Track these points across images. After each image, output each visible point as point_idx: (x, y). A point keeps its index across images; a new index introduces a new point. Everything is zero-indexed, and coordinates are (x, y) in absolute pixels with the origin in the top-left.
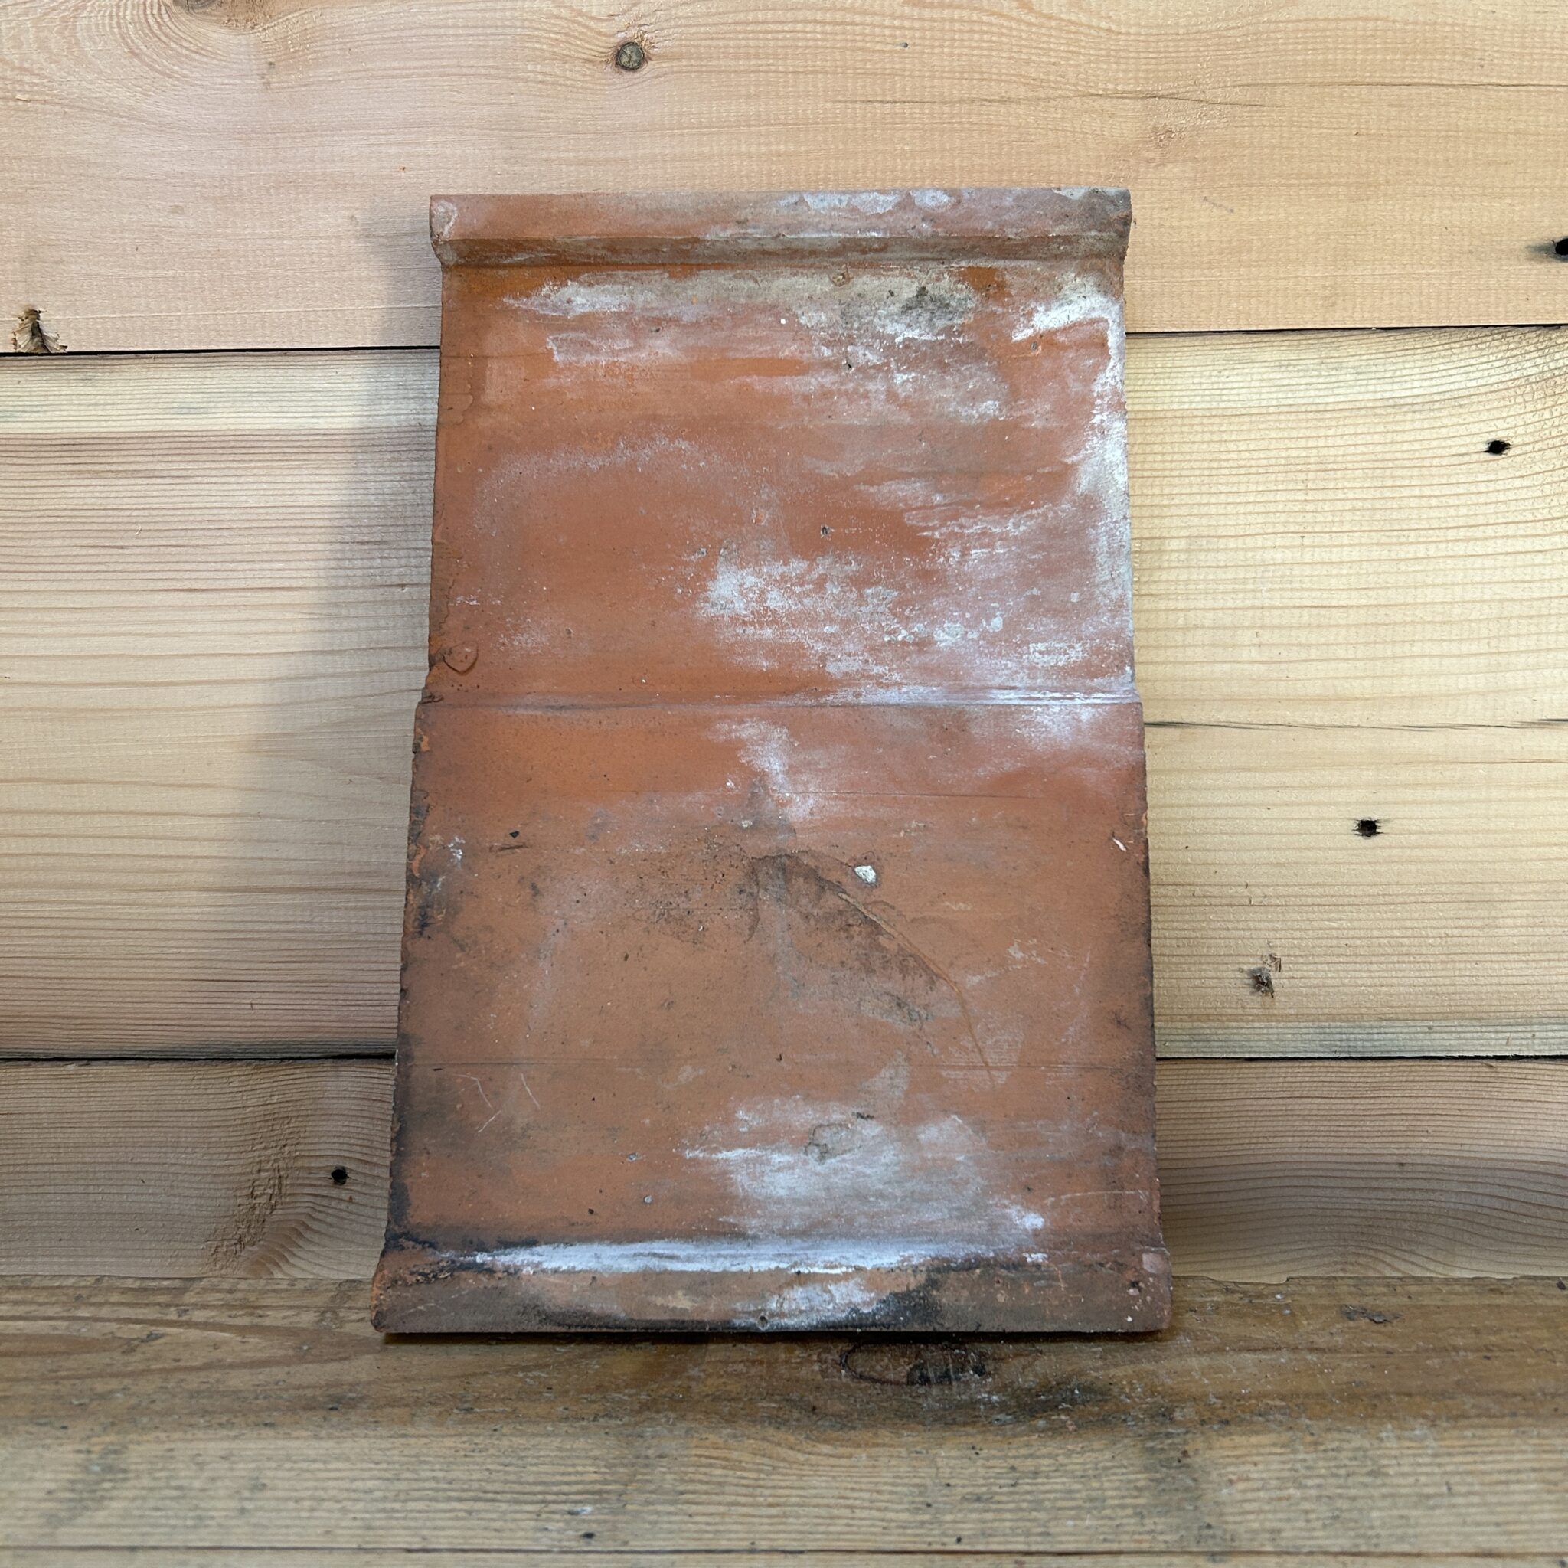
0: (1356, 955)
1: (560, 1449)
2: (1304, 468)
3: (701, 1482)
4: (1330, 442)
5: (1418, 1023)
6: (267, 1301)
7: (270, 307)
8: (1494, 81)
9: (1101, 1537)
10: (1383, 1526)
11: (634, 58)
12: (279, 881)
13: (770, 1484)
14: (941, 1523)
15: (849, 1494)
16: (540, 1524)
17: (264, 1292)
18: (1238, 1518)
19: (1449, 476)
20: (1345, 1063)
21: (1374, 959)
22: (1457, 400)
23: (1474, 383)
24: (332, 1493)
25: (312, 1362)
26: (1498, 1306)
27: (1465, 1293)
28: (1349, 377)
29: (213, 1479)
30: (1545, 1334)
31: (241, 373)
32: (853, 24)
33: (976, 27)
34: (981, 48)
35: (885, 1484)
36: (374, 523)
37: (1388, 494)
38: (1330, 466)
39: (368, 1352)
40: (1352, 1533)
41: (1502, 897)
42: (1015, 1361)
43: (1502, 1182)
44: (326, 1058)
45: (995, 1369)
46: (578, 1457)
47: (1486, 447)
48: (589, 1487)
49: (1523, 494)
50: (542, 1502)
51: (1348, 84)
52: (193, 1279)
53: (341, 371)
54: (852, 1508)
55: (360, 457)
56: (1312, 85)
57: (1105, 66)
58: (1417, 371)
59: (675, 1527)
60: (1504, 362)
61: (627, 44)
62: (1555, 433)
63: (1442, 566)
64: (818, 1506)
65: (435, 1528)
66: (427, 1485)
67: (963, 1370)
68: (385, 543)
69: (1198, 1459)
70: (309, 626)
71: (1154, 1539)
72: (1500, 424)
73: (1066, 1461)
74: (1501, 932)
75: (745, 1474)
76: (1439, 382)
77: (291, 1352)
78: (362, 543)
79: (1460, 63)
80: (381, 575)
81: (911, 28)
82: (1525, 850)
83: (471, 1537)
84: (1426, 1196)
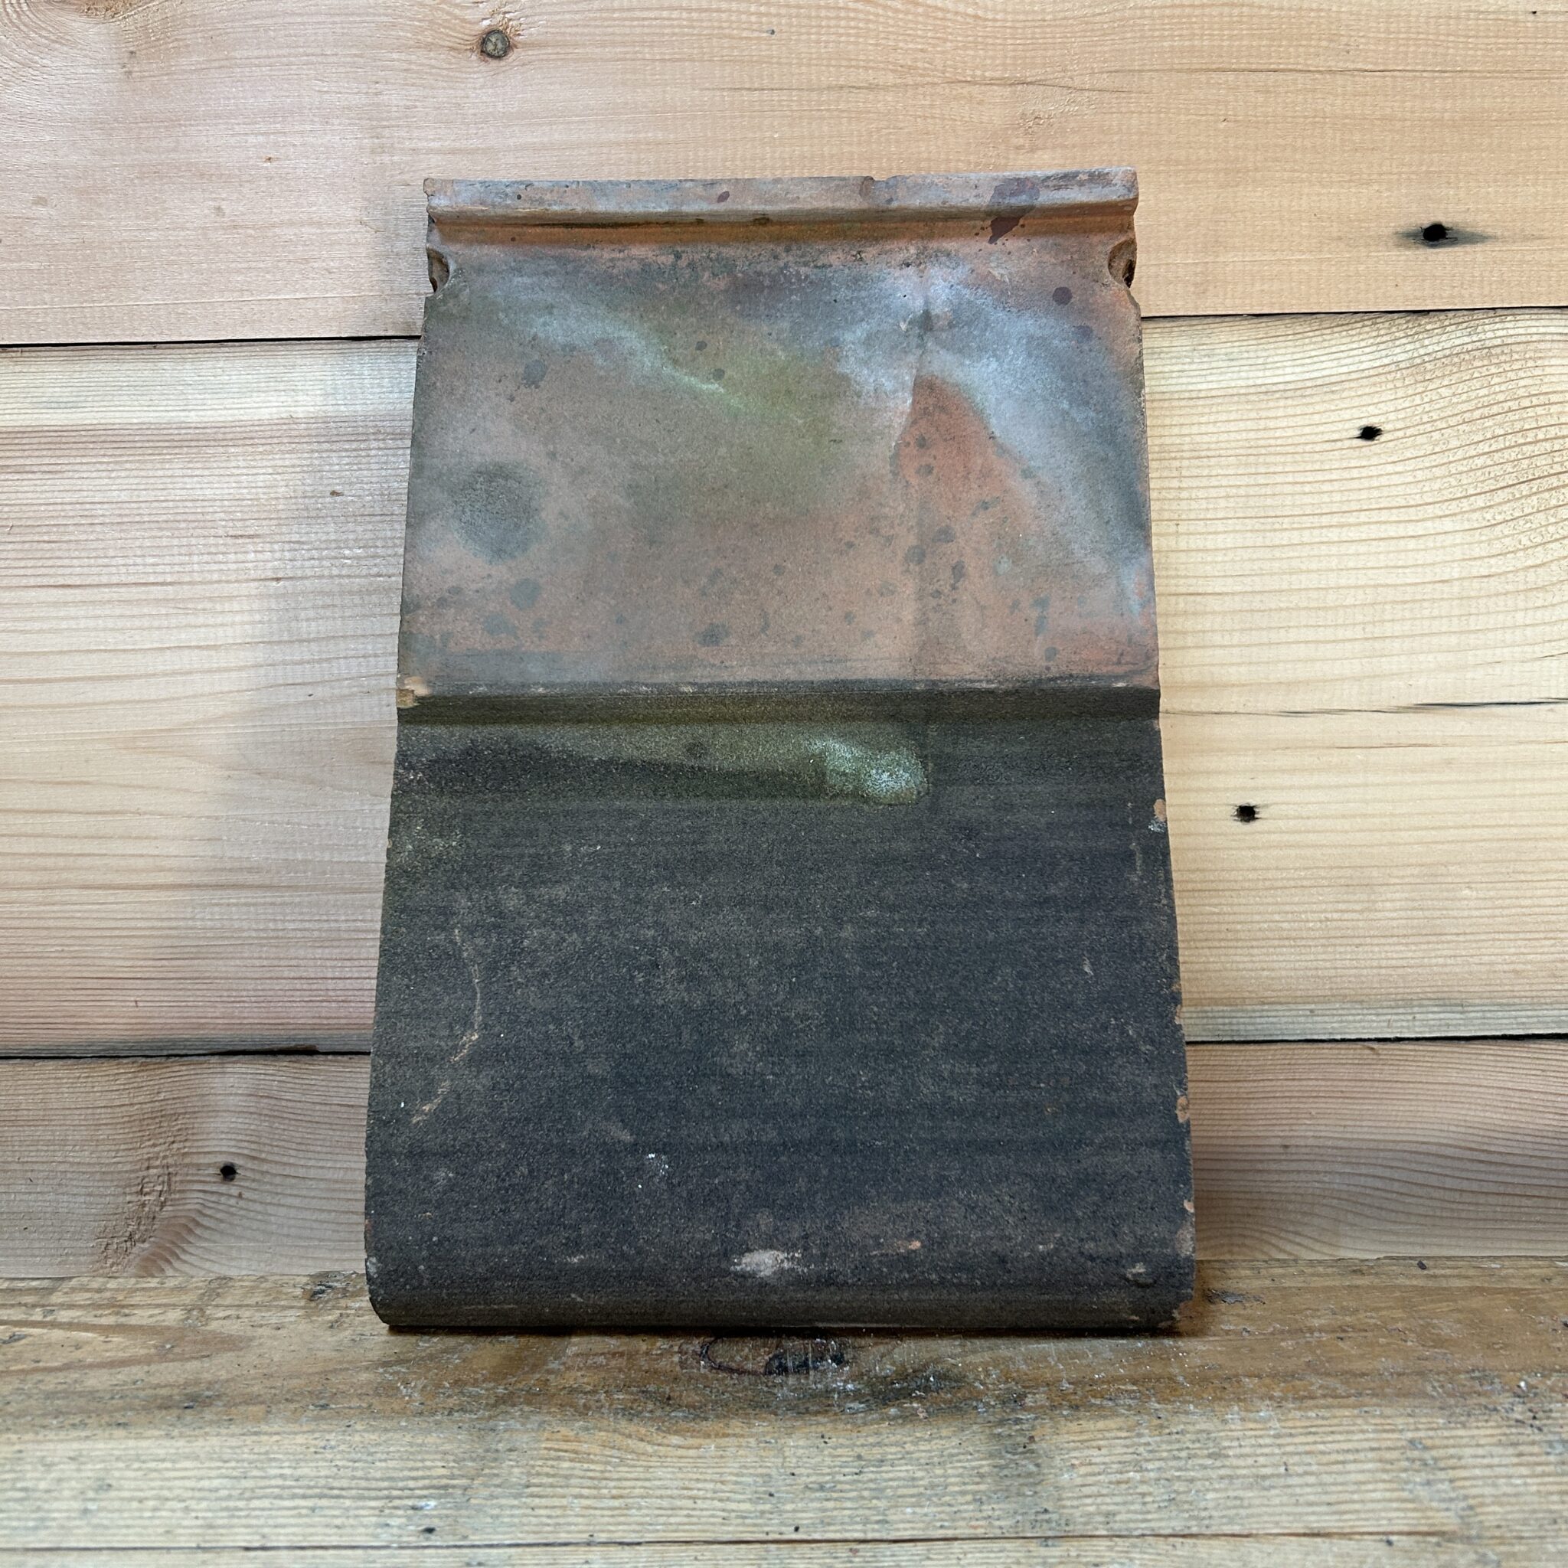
0: (1237, 940)
1: (411, 1444)
2: (1178, 455)
3: (548, 1475)
4: (1204, 429)
5: (1301, 1007)
6: (135, 1300)
7: (137, 299)
8: (1360, 66)
9: (939, 1524)
10: (1216, 1508)
11: (500, 46)
12: (162, 878)
13: (615, 1476)
14: (781, 1512)
15: (693, 1484)
16: (382, 1520)
17: (134, 1291)
18: (1075, 1503)
19: (1322, 462)
20: (1228, 1047)
21: (1254, 943)
22: (1329, 387)
23: (1345, 369)
24: (177, 1492)
25: (173, 1361)
26: (1357, 1287)
27: (1328, 1275)
28: (1221, 364)
29: (60, 1480)
30: (1399, 1314)
31: (109, 367)
32: (719, 10)
33: (843, 14)
34: (848, 35)
35: (731, 1474)
36: (246, 517)
37: (1261, 480)
38: (1203, 454)
39: (231, 1350)
40: (1186, 1515)
41: (1381, 881)
42: (874, 1350)
43: (1385, 1163)
44: (213, 1054)
45: (854, 1358)
46: (427, 1452)
47: (1358, 433)
48: (435, 1482)
49: (1396, 479)
50: (387, 1497)
51: (1217, 70)
52: (62, 1279)
53: (209, 364)
54: (694, 1498)
55: (232, 450)
56: (1179, 71)
57: (971, 53)
58: (1289, 357)
59: (516, 1520)
60: (1374, 348)
61: (491, 32)
62: (1425, 419)
63: (1316, 552)
64: (661, 1497)
65: (276, 1526)
66: (273, 1482)
67: (822, 1359)
68: (257, 536)
69: (1044, 1445)
70: (185, 621)
71: (991, 1525)
72: (1372, 410)
73: (912, 1448)
74: (1379, 915)
75: (592, 1467)
76: (1311, 368)
77: (153, 1351)
78: (236, 537)
79: (1326, 48)
80: (256, 568)
81: (778, 15)
82: (1402, 834)
83: (312, 1535)
84: (1310, 1177)
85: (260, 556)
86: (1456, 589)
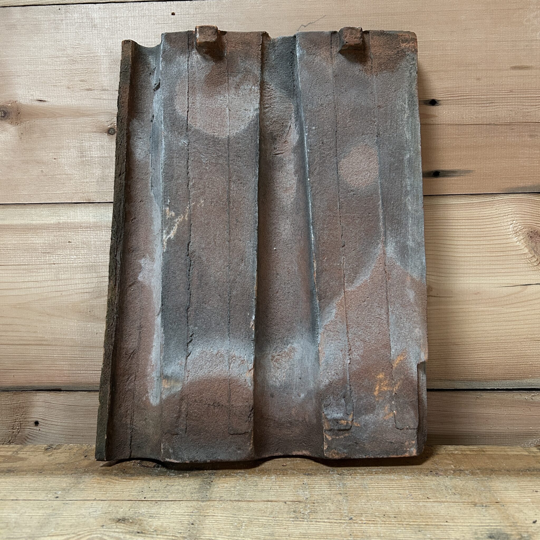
1: (59, 480)
3: (89, 487)
9: (179, 498)
10: (248, 496)
12: (21, 342)
13: (106, 487)
14: (143, 495)
15: (124, 489)
16: (47, 495)
18: (215, 494)
25: (6, 463)
35: (135, 487)
36: (47, 248)
39: (22, 461)
40: (240, 497)
44: (34, 390)
46: (63, 482)
48: (62, 488)
50: (49, 491)
55: (44, 231)
61: (110, 128)
64: (115, 491)
65: (21, 496)
66: (23, 487)
68: (49, 253)
69: (214, 483)
71: (192, 498)
73: (182, 483)
75: (102, 485)
78: (44, 253)
80: (49, 261)
83: (28, 498)
85: (50, 258)
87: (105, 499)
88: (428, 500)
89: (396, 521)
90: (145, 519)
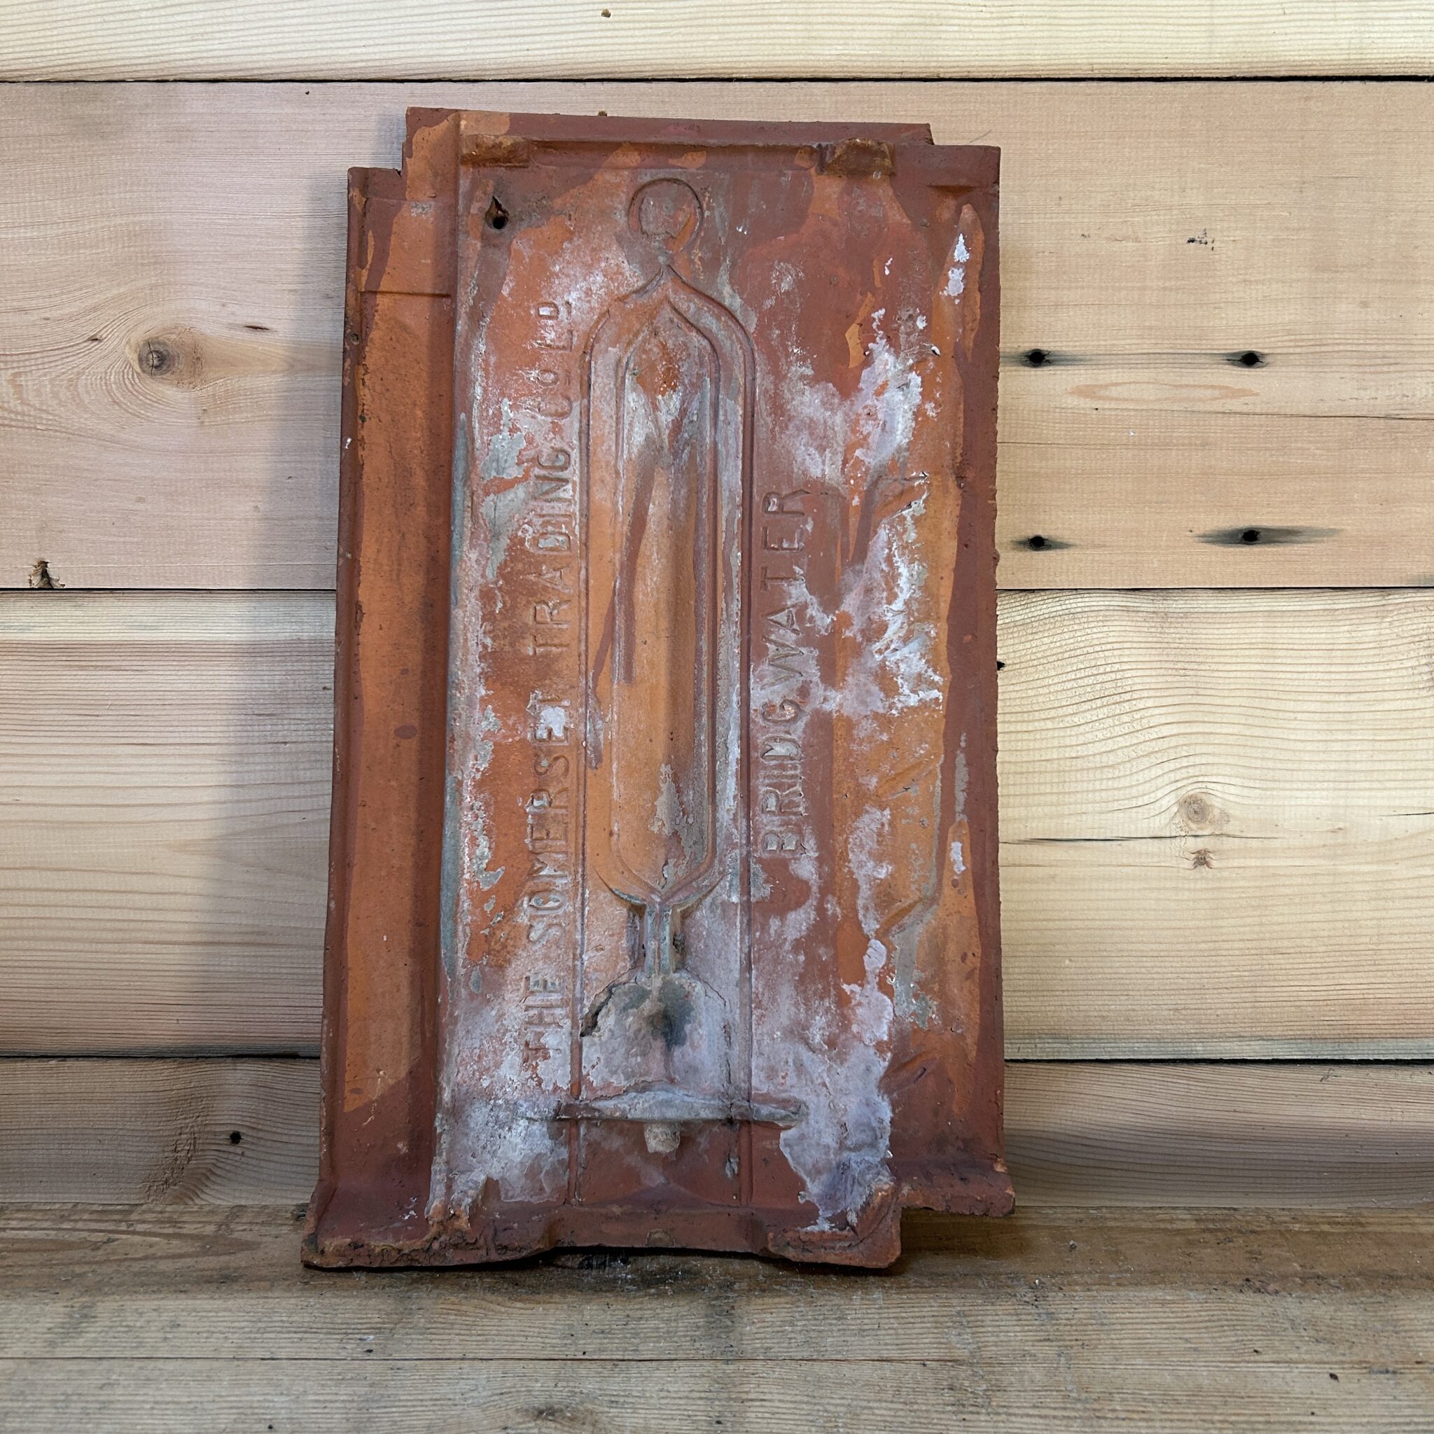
1: (359, 1305)
3: (441, 1323)
6: (184, 1219)
7: (200, 562)
9: (667, 1352)
10: (831, 1345)
13: (481, 1324)
14: (576, 1344)
15: (527, 1329)
16: (342, 1345)
17: (182, 1213)
18: (750, 1342)
24: (219, 1329)
25: (211, 1255)
29: (148, 1322)
35: (550, 1324)
36: (266, 702)
39: (247, 1250)
40: (813, 1349)
44: (229, 1057)
45: (635, 1262)
46: (369, 1309)
48: (373, 1326)
50: (345, 1333)
52: (137, 1205)
54: (527, 1336)
55: (258, 659)
59: (420, 1347)
62: (1033, 657)
64: (507, 1335)
65: (279, 1348)
66: (277, 1324)
67: (614, 1260)
68: (273, 715)
69: (739, 1311)
70: (222, 768)
71: (698, 1353)
73: (660, 1311)
75: (468, 1319)
77: (198, 1249)
78: (259, 715)
80: (272, 735)
83: (300, 1352)
85: (275, 728)
86: (1055, 766)
87: (489, 1356)
88: (1257, 1358)
89: (1195, 1414)
90: (601, 1409)
